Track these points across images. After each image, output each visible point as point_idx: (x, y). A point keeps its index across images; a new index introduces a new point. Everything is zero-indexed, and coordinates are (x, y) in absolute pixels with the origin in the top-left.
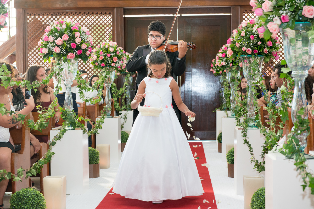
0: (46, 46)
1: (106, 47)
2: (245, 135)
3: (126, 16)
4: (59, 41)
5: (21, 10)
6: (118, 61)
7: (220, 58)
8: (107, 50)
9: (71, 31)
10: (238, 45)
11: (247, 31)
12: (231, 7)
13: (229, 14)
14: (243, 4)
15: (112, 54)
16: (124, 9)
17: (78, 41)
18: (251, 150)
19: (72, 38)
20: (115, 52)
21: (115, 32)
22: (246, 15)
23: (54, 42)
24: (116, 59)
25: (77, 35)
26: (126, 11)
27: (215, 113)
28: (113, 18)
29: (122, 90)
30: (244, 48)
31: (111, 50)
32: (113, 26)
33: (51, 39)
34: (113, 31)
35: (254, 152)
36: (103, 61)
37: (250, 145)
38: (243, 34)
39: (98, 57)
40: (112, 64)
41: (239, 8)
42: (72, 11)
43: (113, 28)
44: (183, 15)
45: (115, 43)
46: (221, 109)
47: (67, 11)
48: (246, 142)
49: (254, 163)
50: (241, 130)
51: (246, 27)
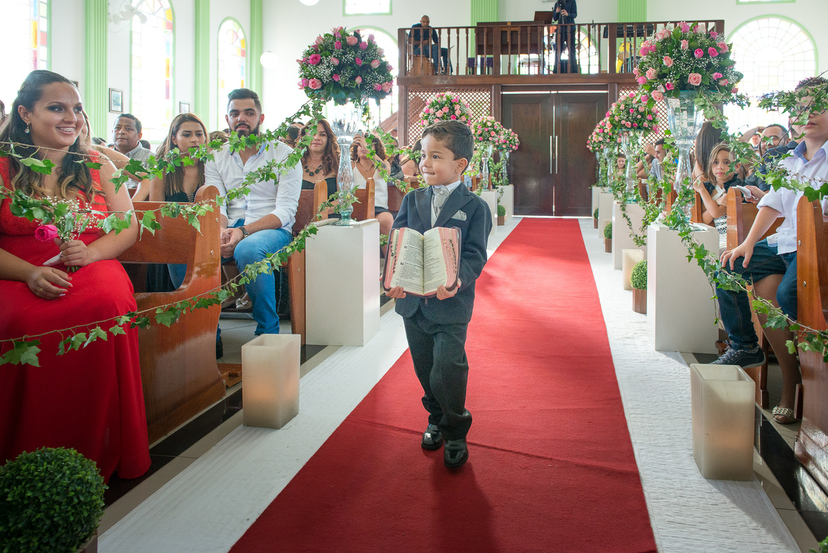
0: (427, 118)
1: (484, 122)
2: (624, 210)
3: (504, 93)
4: (439, 114)
5: (403, 87)
6: (496, 135)
7: (597, 134)
8: (485, 125)
9: (451, 104)
10: (617, 119)
11: (626, 105)
12: (607, 85)
13: (605, 92)
14: (620, 81)
15: (490, 128)
16: (502, 86)
17: (458, 113)
18: (630, 224)
19: (452, 110)
20: (493, 126)
21: (493, 109)
22: (623, 92)
23: (434, 114)
24: (494, 134)
25: (457, 107)
26: (504, 88)
27: (591, 189)
28: (491, 94)
29: (498, 165)
30: (623, 122)
31: (489, 124)
32: (491, 103)
33: (432, 111)
34: (491, 107)
35: (633, 226)
36: (481, 135)
37: (628, 219)
38: (622, 107)
39: (476, 132)
40: (490, 138)
41: (616, 85)
42: (452, 88)
43: (491, 104)
44: (559, 92)
45: (493, 118)
46: (597, 186)
47: (447, 88)
48: (624, 215)
49: (633, 237)
50: (620, 205)
51: (625, 101)
